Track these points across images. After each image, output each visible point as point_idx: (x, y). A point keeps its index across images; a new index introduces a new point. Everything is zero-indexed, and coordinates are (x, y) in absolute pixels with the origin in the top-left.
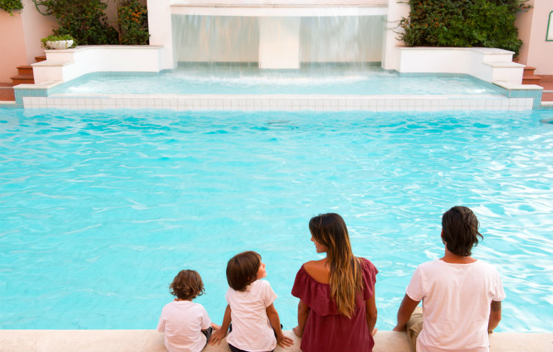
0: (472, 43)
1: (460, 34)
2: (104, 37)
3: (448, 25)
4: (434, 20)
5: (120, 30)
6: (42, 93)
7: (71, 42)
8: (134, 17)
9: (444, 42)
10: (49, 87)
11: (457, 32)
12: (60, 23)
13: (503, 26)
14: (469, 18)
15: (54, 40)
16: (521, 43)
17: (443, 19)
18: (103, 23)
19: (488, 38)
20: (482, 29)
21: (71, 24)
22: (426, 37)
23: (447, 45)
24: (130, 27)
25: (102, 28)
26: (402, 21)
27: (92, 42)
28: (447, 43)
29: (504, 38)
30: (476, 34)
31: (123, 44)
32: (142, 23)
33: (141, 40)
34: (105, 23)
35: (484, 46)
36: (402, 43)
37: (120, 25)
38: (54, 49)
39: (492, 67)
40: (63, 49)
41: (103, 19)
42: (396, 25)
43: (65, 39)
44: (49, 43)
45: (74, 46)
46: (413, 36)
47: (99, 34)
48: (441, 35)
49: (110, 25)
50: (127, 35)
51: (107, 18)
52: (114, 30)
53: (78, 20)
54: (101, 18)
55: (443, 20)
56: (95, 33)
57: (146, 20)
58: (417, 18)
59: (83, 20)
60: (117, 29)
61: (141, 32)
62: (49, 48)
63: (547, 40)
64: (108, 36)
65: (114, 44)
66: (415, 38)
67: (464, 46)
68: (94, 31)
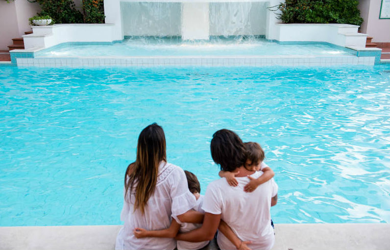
0: (329, 20)
1: (321, 14)
2: (73, 18)
3: (313, 8)
4: (303, 5)
5: (84, 12)
6: (30, 55)
7: (50, 21)
8: (94, 3)
9: (309, 20)
10: (35, 51)
11: (318, 13)
12: (43, 8)
13: (350, 9)
14: (327, 3)
15: (38, 19)
16: (362, 20)
17: (309, 3)
18: (72, 8)
19: (340, 17)
20: (336, 11)
21: (50, 8)
22: (297, 16)
23: (312, 22)
24: (91, 11)
25: (72, 12)
26: (280, 6)
27: (65, 21)
28: (312, 21)
29: (350, 17)
30: (332, 15)
31: (87, 23)
32: (100, 8)
33: (99, 20)
34: (74, 9)
35: (337, 23)
36: (281, 21)
37: (84, 9)
38: (38, 25)
39: (345, 36)
40: (44, 25)
41: (72, 6)
42: (276, 8)
43: (46, 19)
44: (34, 21)
45: (52, 24)
46: (288, 16)
47: (69, 15)
48: (308, 15)
49: (77, 9)
50: (90, 16)
51: (75, 5)
52: (80, 13)
53: (55, 6)
54: (71, 5)
55: (309, 5)
56: (67, 15)
57: (103, 6)
58: (291, 3)
59: (58, 6)
60: (82, 12)
61: (99, 14)
62: (35, 25)
63: (380, 18)
64: (76, 17)
65: (80, 23)
66: (290, 17)
67: (323, 23)
68: (65, 13)
